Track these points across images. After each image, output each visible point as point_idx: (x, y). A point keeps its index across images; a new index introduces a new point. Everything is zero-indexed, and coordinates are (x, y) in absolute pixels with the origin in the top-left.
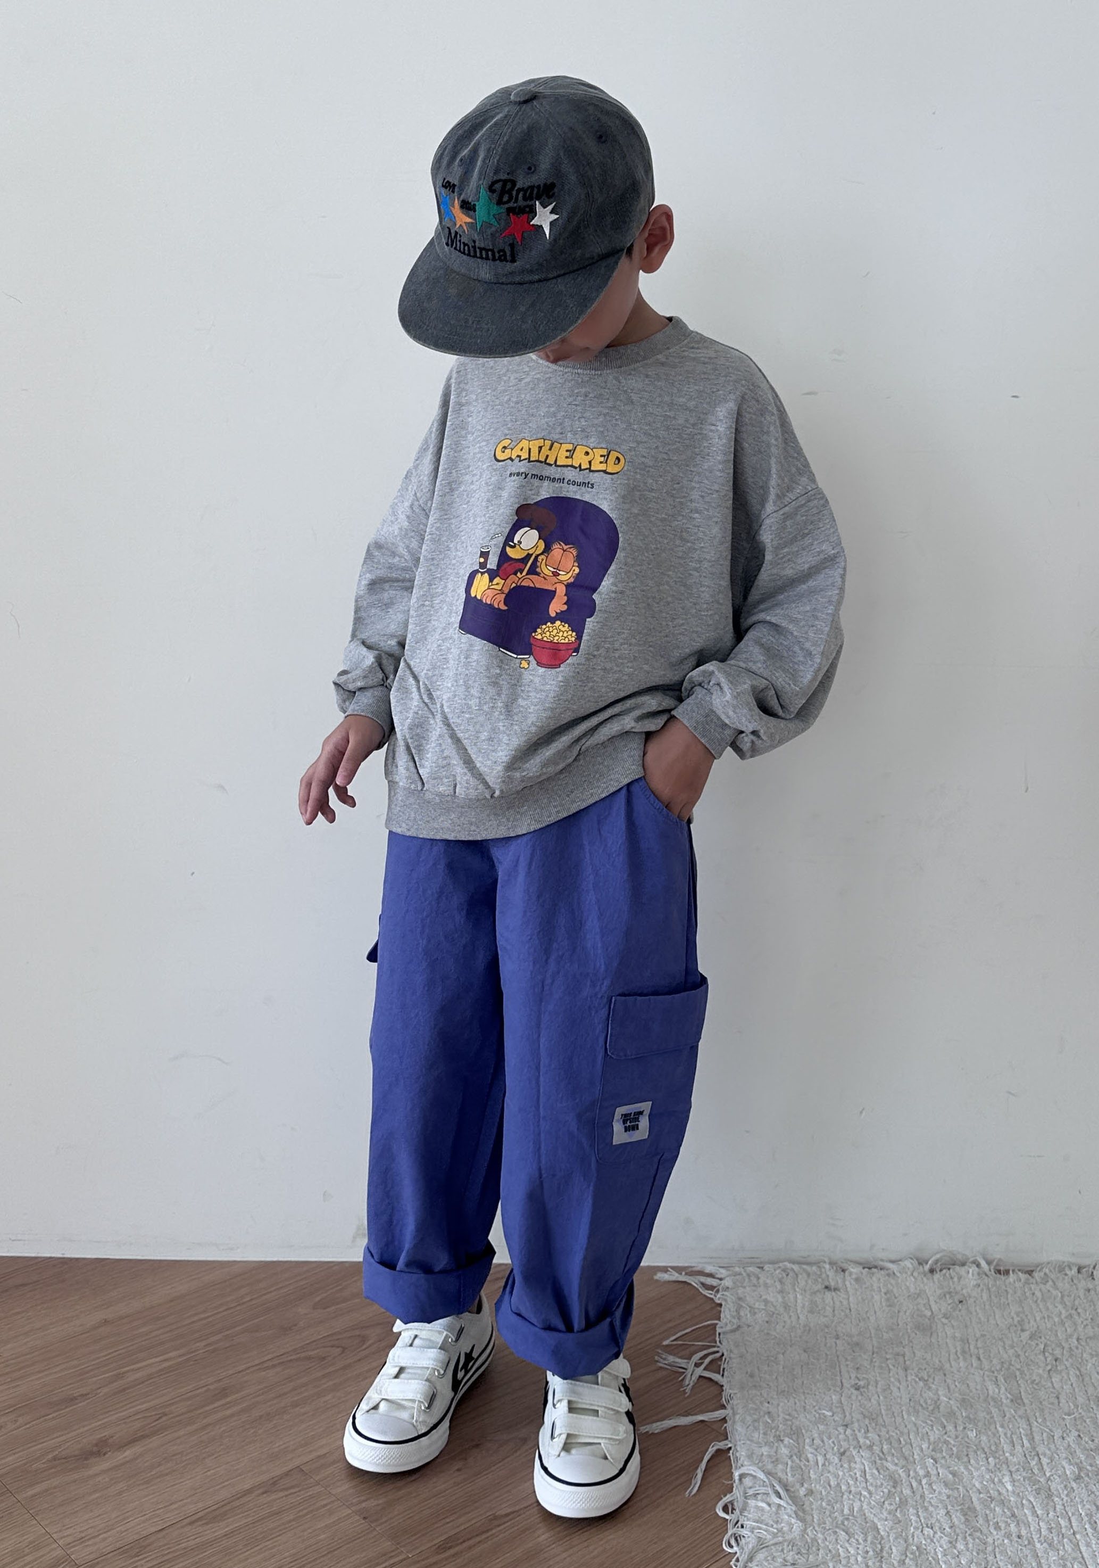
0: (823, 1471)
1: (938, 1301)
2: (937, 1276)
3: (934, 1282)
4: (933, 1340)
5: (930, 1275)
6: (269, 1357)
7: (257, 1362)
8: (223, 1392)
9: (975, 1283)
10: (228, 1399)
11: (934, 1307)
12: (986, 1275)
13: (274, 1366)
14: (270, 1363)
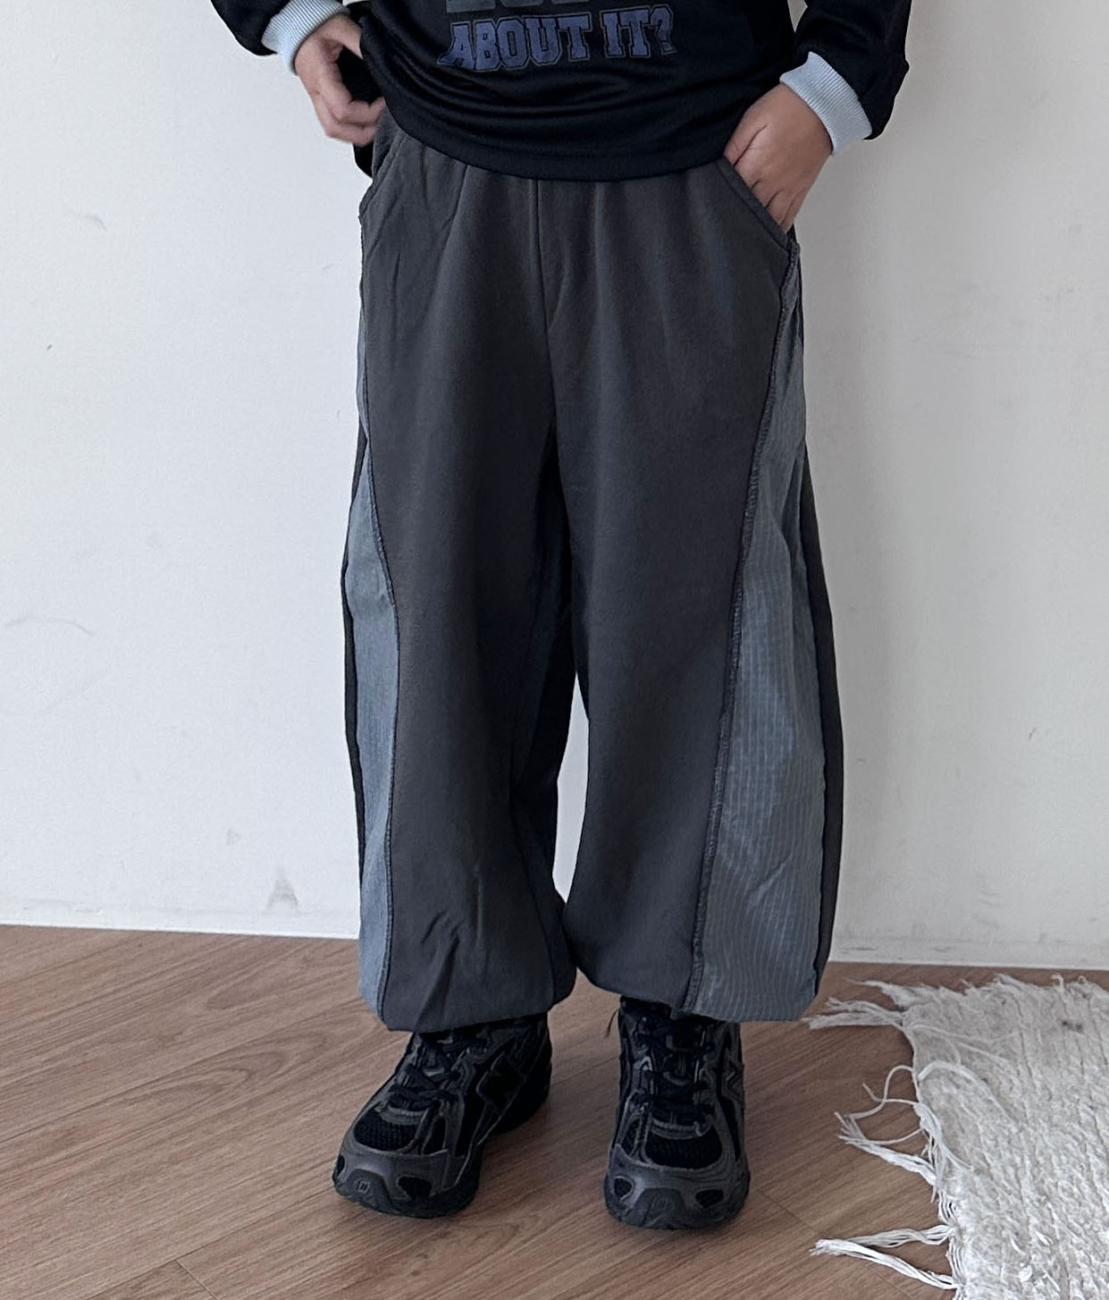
6: (141, 1082)
7: (122, 1089)
8: (68, 1138)
10: (74, 1149)
13: (147, 1097)
14: (138, 1094)
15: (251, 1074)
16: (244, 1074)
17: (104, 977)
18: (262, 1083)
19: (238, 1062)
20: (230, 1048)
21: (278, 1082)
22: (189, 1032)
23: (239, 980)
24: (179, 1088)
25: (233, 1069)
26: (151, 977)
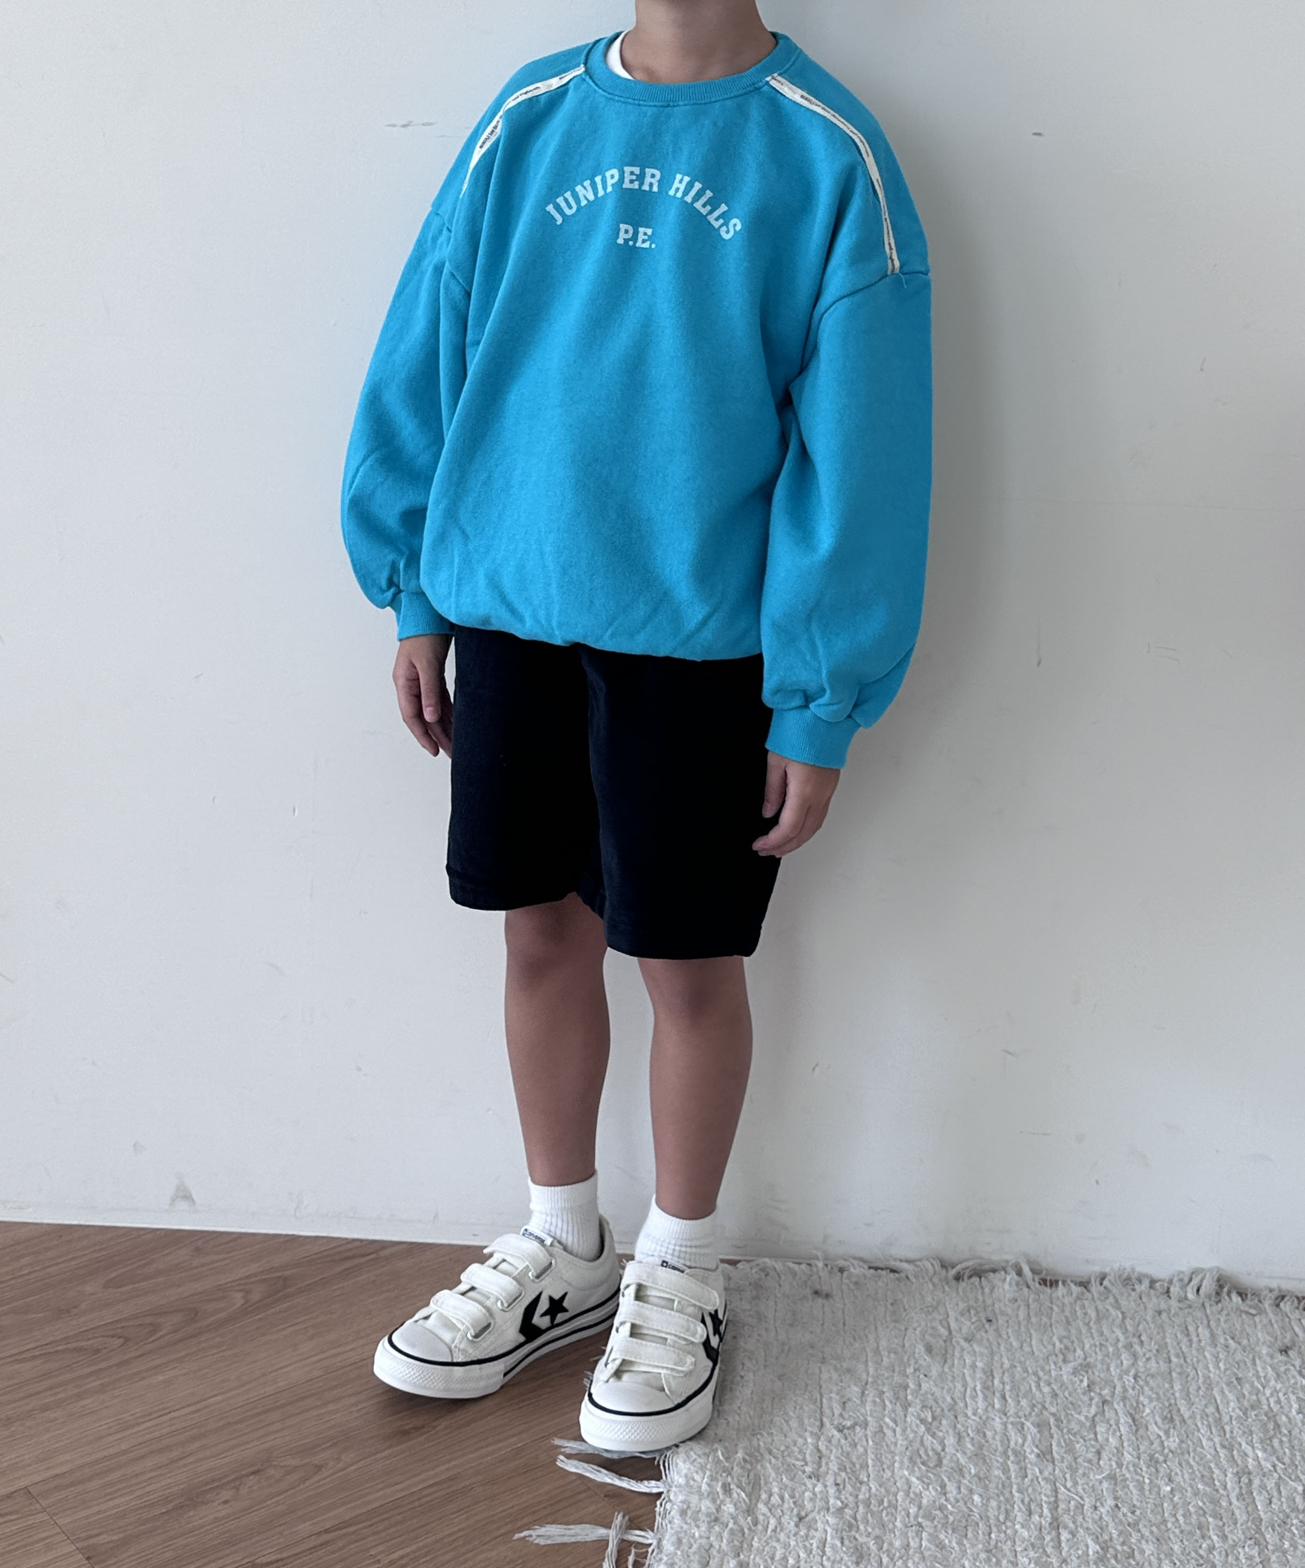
0: (771, 1537)
1: (959, 1317)
2: (963, 1285)
3: (958, 1293)
4: (946, 1370)
5: (954, 1283)
6: (33, 1345)
9: (1012, 1296)
11: (953, 1325)
12: (1028, 1287)
15: (127, 1340)
16: (121, 1340)
17: (24, 1261)
18: (135, 1347)
19: (120, 1331)
20: (116, 1319)
21: (149, 1347)
22: (83, 1306)
23: (135, 1266)
24: (63, 1351)
25: (113, 1336)
26: (64, 1262)
